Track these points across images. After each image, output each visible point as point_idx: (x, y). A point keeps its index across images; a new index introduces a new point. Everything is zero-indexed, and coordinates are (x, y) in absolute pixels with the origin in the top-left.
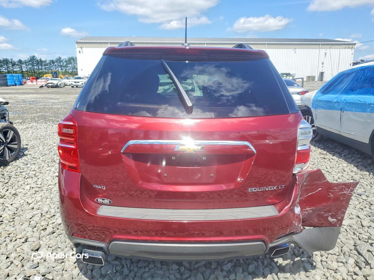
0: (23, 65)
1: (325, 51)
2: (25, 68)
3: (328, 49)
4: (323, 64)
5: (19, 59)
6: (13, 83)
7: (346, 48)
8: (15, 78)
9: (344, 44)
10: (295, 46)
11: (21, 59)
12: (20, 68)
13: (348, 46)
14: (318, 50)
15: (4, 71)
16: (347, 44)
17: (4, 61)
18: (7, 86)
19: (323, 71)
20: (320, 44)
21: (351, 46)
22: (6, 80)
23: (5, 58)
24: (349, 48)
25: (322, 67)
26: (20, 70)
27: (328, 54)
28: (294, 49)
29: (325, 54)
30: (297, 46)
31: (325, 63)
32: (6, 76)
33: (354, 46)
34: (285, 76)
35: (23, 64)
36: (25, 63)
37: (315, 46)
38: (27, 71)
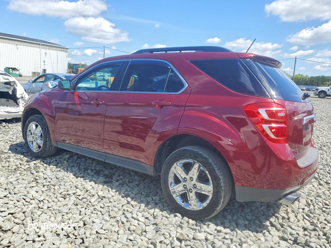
1: (46, 51)
3: (48, 50)
4: (44, 62)
7: (61, 51)
9: (60, 47)
10: (16, 42)
13: (63, 49)
14: (39, 49)
16: (62, 48)
19: (45, 69)
20: (40, 44)
21: (65, 50)
24: (64, 51)
25: (44, 65)
27: (48, 54)
28: (16, 45)
29: (46, 54)
30: (18, 43)
31: (46, 61)
33: (67, 50)
34: (12, 70)
37: (36, 45)
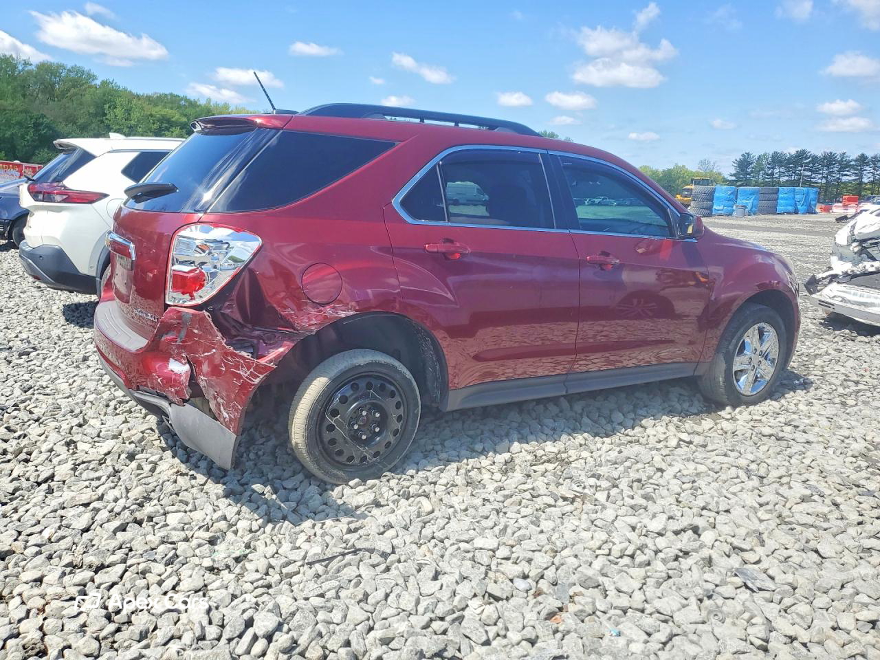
0: (867, 168)
2: (870, 175)
5: (860, 154)
6: (791, 209)
8: (797, 196)
11: (865, 153)
12: (856, 175)
15: (820, 181)
17: (825, 158)
18: (775, 213)
22: (776, 200)
23: (828, 151)
26: (854, 180)
32: (777, 192)
35: (868, 164)
36: (874, 162)
38: (872, 182)
